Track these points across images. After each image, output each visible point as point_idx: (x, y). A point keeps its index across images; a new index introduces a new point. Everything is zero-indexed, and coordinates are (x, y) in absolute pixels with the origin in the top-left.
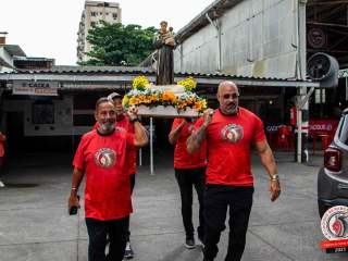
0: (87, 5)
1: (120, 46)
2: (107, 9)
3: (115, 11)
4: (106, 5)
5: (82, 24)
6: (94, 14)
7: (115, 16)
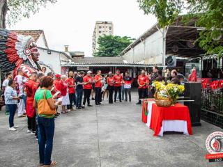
0: (97, 23)
1: (112, 45)
2: (107, 25)
3: (110, 25)
4: (106, 23)
5: (95, 32)
6: (100, 27)
7: (110, 28)
